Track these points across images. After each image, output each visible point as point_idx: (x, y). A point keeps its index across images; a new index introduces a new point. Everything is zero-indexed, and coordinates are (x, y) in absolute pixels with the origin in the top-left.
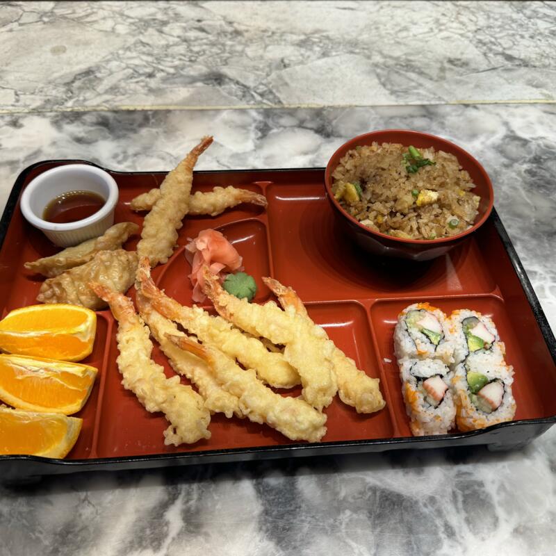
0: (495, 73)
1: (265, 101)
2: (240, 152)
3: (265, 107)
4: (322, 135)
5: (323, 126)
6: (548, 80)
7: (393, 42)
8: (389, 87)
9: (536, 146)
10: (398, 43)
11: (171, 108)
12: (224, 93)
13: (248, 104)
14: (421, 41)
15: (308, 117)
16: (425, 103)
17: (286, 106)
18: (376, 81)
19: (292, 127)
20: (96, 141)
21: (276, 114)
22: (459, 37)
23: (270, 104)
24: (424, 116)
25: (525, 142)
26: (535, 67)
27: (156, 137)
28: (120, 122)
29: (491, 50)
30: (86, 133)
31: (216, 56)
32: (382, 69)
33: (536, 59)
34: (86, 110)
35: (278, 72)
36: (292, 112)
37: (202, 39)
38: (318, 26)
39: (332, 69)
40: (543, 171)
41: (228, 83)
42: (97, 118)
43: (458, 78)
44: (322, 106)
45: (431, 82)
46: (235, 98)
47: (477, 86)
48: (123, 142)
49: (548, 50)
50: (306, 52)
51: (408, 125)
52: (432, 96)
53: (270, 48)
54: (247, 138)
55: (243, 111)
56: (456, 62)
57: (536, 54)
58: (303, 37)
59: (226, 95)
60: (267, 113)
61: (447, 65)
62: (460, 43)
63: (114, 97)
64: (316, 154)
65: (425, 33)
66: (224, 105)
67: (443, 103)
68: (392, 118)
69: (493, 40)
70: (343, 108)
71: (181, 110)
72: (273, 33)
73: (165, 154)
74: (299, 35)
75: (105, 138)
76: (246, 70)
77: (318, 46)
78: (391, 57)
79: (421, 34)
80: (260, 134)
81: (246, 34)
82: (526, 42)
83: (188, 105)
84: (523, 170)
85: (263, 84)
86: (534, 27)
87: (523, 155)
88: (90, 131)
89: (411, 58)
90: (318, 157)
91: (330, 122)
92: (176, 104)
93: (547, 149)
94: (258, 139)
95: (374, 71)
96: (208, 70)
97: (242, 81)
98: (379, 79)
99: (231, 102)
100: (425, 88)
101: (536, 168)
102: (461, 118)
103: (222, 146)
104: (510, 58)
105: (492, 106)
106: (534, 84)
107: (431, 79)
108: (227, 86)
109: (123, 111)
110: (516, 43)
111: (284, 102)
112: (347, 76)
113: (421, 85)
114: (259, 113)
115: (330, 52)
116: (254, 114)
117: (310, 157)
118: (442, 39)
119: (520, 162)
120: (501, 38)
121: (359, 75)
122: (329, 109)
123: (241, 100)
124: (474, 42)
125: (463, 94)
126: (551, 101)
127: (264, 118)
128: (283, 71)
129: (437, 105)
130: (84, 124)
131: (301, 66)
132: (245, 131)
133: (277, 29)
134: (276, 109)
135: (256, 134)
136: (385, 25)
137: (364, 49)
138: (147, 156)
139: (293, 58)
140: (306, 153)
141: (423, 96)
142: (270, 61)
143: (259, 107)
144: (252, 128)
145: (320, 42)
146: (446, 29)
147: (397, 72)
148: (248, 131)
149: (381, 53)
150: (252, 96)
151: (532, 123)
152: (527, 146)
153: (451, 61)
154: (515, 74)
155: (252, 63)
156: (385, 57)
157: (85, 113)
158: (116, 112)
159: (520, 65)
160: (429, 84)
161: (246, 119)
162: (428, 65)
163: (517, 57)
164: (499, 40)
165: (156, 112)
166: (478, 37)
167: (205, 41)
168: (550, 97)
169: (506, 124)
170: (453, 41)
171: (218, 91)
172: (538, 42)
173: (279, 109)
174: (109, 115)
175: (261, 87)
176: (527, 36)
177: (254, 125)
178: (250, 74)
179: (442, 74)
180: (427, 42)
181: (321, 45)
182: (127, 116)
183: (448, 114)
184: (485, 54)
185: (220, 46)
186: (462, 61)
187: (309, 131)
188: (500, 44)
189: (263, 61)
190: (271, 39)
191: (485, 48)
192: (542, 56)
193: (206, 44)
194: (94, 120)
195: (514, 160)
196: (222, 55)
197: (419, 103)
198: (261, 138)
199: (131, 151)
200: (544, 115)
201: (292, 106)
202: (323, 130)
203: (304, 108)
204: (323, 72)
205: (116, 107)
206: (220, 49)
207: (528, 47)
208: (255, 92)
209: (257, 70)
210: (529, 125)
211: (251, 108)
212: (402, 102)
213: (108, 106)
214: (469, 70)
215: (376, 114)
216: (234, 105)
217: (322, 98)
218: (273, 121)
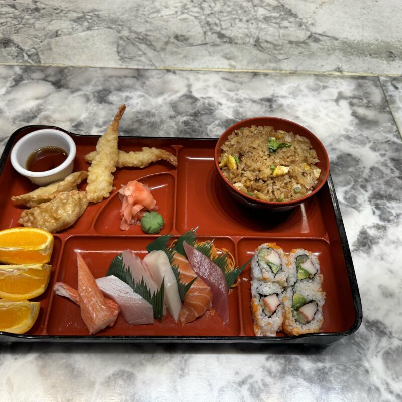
0: (204, 47)
1: (30, 61)
4: (55, 87)
5: (60, 80)
6: (240, 54)
7: (142, 20)
8: (121, 54)
9: (201, 104)
10: (147, 21)
12: (4, 54)
14: (164, 21)
15: (53, 73)
16: (140, 67)
17: (42, 65)
18: (115, 49)
19: (39, 80)
22: (193, 18)
23: (32, 62)
24: (134, 77)
25: (195, 100)
26: (236, 43)
29: (211, 29)
31: (13, 26)
32: (124, 41)
33: (241, 38)
35: (49, 39)
36: (43, 69)
37: (10, 13)
38: (96, 7)
39: (88, 39)
40: (195, 122)
41: (11, 46)
43: (175, 49)
45: (154, 52)
46: (10, 57)
47: (185, 57)
49: (253, 31)
50: (77, 26)
51: (119, 83)
52: (148, 63)
53: (53, 22)
54: (3, 86)
55: (11, 67)
56: (179, 38)
57: (243, 34)
58: (80, 15)
59: (6, 55)
61: (172, 40)
62: (191, 23)
65: (170, 15)
67: (153, 68)
68: (110, 77)
69: (217, 22)
70: (80, 68)
72: (62, 10)
74: (79, 13)
76: (28, 38)
77: (88, 22)
78: (135, 32)
79: (166, 15)
80: (13, 84)
81: (42, 11)
82: (240, 24)
84: (182, 121)
85: (34, 48)
86: (254, 13)
87: (189, 110)
89: (149, 33)
90: (45, 102)
93: (209, 106)
94: (10, 87)
95: (117, 42)
96: (2, 36)
97: (21, 45)
98: (118, 48)
99: (6, 60)
101: (192, 120)
102: (159, 81)
104: (221, 36)
105: (187, 72)
106: (228, 56)
107: (154, 50)
108: (9, 49)
110: (233, 25)
111: (42, 62)
112: (96, 44)
113: (145, 54)
114: (21, 69)
115: (94, 26)
116: (17, 69)
117: (39, 101)
118: (180, 20)
119: (183, 115)
120: (224, 21)
121: (105, 44)
122: (71, 68)
123: (14, 59)
124: (202, 23)
125: (171, 62)
126: (232, 71)
127: (23, 73)
128: (54, 39)
129: (148, 69)
131: (68, 36)
132: (5, 81)
133: (66, 8)
134: (34, 66)
135: (11, 83)
136: (144, 8)
137: (119, 25)
139: (65, 30)
140: (37, 99)
141: (141, 62)
142: (48, 32)
143: (23, 64)
144: (10, 79)
145: (91, 19)
146: (187, 13)
147: (133, 44)
148: (7, 80)
149: (130, 28)
150: (23, 56)
151: (208, 87)
152: (195, 104)
153: (177, 37)
154: (218, 48)
155: (35, 33)
156: (131, 31)
159: (226, 42)
160: (150, 53)
161: (11, 72)
162: (158, 39)
163: (227, 35)
164: (222, 23)
166: (208, 19)
167: (11, 15)
168: (234, 67)
169: (189, 86)
170: (187, 22)
171: (2, 52)
172: (250, 25)
173: (36, 66)
175: (33, 50)
176: (245, 19)
177: (13, 77)
178: (29, 40)
179: (165, 46)
180: (168, 21)
181: (90, 21)
183: (152, 77)
184: (205, 33)
185: (19, 19)
186: (186, 37)
187: (48, 83)
188: (221, 25)
189: (43, 32)
190: (57, 15)
191: (208, 28)
192: (247, 35)
193: (11, 17)
195: (179, 113)
196: (17, 26)
197: (136, 67)
198: (13, 86)
200: (221, 81)
201: (46, 65)
202: (58, 83)
203: (54, 67)
204: (81, 41)
206: (18, 21)
207: (240, 28)
208: (26, 54)
209: (36, 38)
210: (205, 89)
211: (18, 65)
212: (124, 67)
214: (186, 44)
215: (101, 74)
216: (7, 62)
217: (70, 60)
218: (28, 75)
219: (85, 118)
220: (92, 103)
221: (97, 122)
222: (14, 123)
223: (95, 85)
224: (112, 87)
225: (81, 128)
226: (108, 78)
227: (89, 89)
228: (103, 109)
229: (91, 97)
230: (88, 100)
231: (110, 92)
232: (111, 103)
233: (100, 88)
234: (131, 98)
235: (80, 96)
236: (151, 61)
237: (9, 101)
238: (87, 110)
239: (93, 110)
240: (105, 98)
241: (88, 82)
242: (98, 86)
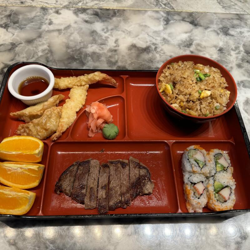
1: (166, 8)
2: (157, 30)
3: (167, 10)
4: (193, 25)
8: (222, 4)
11: (125, 9)
13: (159, 9)
15: (186, 16)
16: (238, 13)
17: (176, 10)
19: (180, 20)
20: (94, 22)
21: (172, 14)
23: (169, 9)
24: (238, 19)
27: (120, 22)
28: (103, 14)
30: (89, 18)
34: (88, 8)
36: (179, 13)
42: (93, 12)
44: (192, 11)
45: (241, 3)
46: (153, 5)
48: (106, 24)
51: (231, 23)
54: (160, 24)
55: (157, 12)
59: (149, 4)
60: (168, 13)
63: (99, 2)
64: (191, 33)
66: (148, 8)
67: (246, 13)
68: (223, 19)
70: (202, 13)
71: (130, 10)
73: (124, 30)
75: (98, 21)
80: (165, 23)
83: (133, 8)
88: (91, 18)
90: (192, 34)
91: (196, 19)
92: (127, 7)
94: (165, 25)
99: (151, 7)
100: (238, 6)
103: (149, 27)
109: (104, 9)
111: (175, 9)
113: (236, 4)
114: (164, 13)
116: (162, 13)
117: (188, 34)
122: (195, 13)
123: (156, 6)
127: (167, 15)
129: (243, 14)
130: (88, 14)
132: (159, 21)
134: (171, 11)
135: (164, 22)
138: (117, 30)
140: (186, 33)
141: (237, 9)
143: (164, 10)
150: (161, 5)
157: (87, 9)
158: (101, 9)
160: (239, 4)
161: (159, 15)
165: (119, 10)
171: (146, 2)
173: (173, 11)
174: (98, 10)
177: (162, 19)
182: (106, 12)
183: (248, 19)
187: (187, 22)
194: (92, 13)
197: (235, 13)
199: (110, 28)
201: (179, 11)
202: (193, 22)
203: (184, 12)
205: (101, 7)
208: (162, 3)
211: (161, 11)
212: (228, 12)
213: (97, 6)
215: (216, 17)
216: (153, 9)
217: (192, 8)
218: (171, 17)
219: (222, 45)
220: (222, 36)
221: (232, 47)
222: (180, 48)
223: (217, 24)
224: (228, 26)
225: (224, 52)
226: (222, 20)
227: (214, 27)
228: (230, 39)
229: (219, 32)
230: (218, 34)
231: (229, 29)
232: (233, 36)
233: (221, 26)
234: (243, 32)
235: (211, 31)
236: (242, 9)
237: (169, 34)
238: (221, 40)
239: (224, 40)
240: (227, 32)
241: (211, 22)
242: (219, 25)
